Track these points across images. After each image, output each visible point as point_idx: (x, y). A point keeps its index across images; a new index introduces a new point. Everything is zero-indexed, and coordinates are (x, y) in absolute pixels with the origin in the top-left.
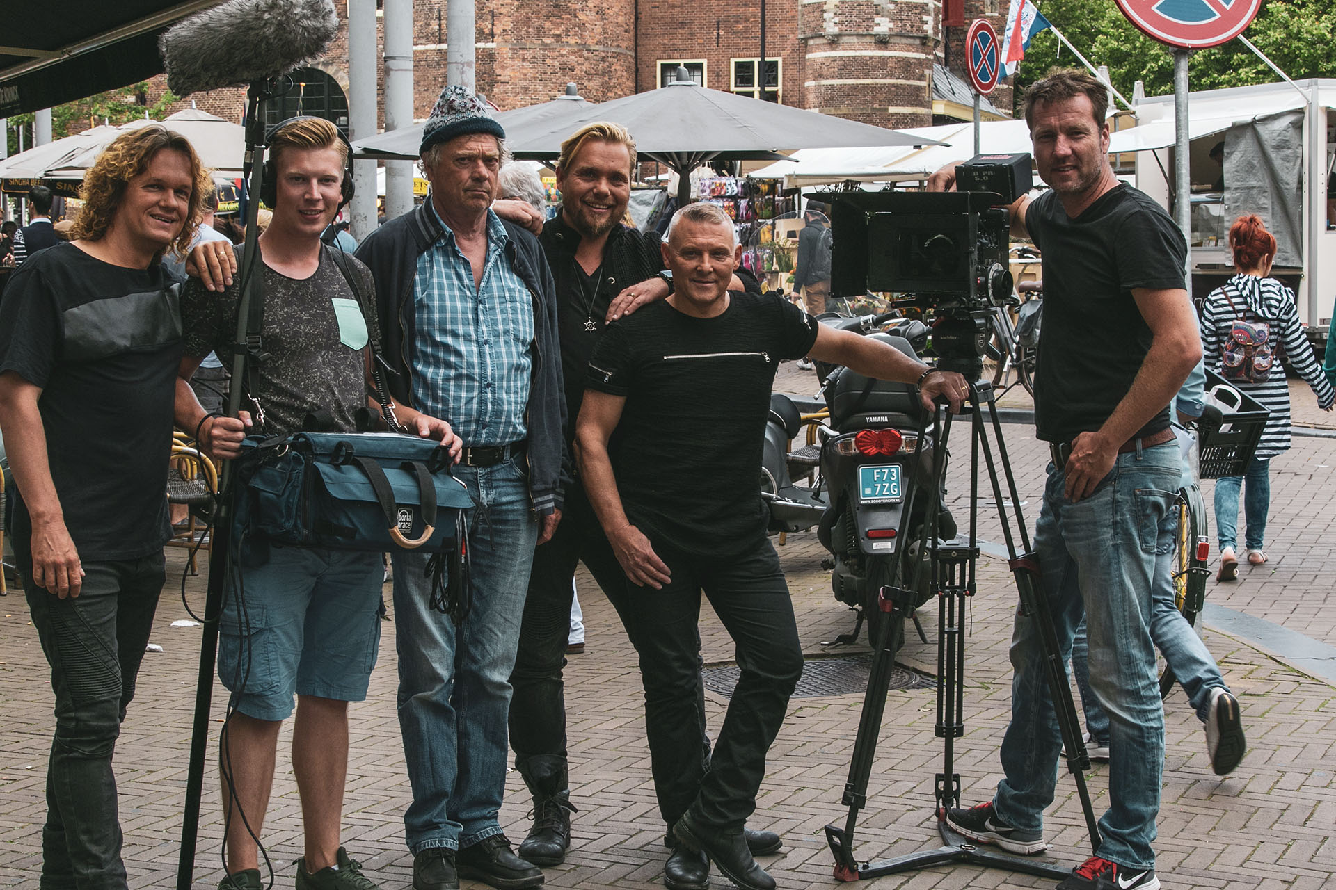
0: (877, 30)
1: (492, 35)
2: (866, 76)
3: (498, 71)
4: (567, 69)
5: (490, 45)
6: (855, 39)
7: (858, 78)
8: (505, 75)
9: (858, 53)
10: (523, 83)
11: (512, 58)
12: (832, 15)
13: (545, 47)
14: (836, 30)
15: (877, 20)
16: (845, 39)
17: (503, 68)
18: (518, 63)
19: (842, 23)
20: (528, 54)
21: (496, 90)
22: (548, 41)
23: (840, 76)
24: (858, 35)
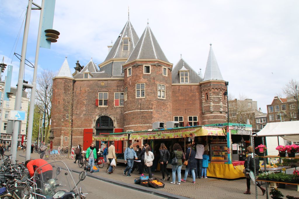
0: (220, 110)
1: (152, 108)
2: (219, 119)
3: (153, 116)
4: (165, 116)
5: (151, 110)
6: (216, 112)
7: (217, 119)
8: (155, 116)
9: (217, 115)
10: (158, 118)
11: (156, 113)
12: (212, 107)
13: (162, 111)
14: (213, 110)
15: (221, 108)
16: (214, 112)
17: (154, 115)
18: (157, 114)
19: (214, 109)
20: (159, 113)
21: (153, 119)
22: (162, 110)
23: (214, 119)
24: (217, 111)
